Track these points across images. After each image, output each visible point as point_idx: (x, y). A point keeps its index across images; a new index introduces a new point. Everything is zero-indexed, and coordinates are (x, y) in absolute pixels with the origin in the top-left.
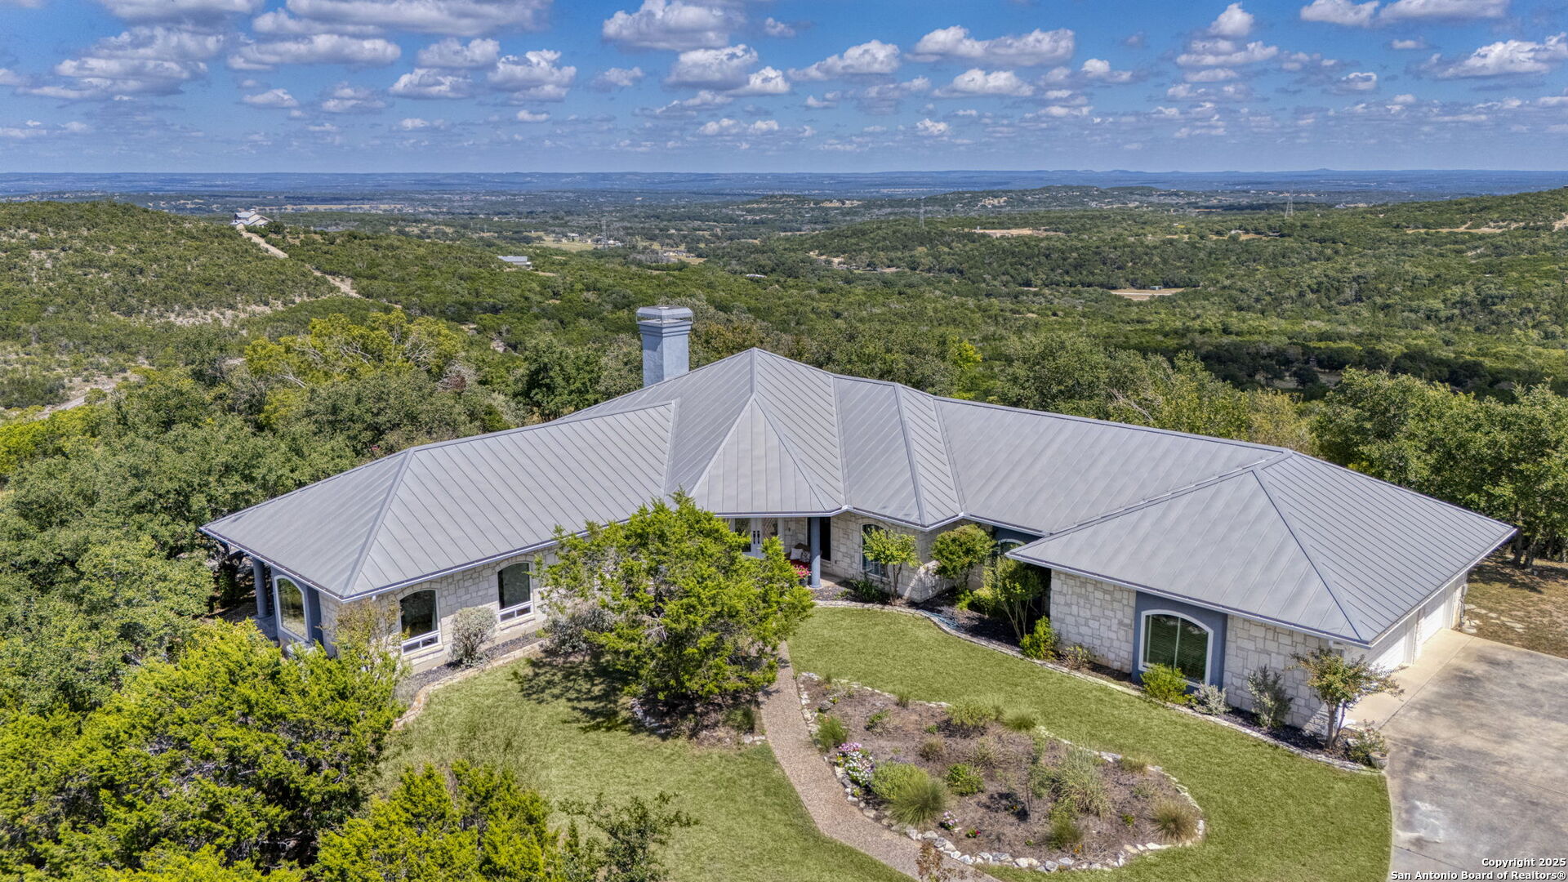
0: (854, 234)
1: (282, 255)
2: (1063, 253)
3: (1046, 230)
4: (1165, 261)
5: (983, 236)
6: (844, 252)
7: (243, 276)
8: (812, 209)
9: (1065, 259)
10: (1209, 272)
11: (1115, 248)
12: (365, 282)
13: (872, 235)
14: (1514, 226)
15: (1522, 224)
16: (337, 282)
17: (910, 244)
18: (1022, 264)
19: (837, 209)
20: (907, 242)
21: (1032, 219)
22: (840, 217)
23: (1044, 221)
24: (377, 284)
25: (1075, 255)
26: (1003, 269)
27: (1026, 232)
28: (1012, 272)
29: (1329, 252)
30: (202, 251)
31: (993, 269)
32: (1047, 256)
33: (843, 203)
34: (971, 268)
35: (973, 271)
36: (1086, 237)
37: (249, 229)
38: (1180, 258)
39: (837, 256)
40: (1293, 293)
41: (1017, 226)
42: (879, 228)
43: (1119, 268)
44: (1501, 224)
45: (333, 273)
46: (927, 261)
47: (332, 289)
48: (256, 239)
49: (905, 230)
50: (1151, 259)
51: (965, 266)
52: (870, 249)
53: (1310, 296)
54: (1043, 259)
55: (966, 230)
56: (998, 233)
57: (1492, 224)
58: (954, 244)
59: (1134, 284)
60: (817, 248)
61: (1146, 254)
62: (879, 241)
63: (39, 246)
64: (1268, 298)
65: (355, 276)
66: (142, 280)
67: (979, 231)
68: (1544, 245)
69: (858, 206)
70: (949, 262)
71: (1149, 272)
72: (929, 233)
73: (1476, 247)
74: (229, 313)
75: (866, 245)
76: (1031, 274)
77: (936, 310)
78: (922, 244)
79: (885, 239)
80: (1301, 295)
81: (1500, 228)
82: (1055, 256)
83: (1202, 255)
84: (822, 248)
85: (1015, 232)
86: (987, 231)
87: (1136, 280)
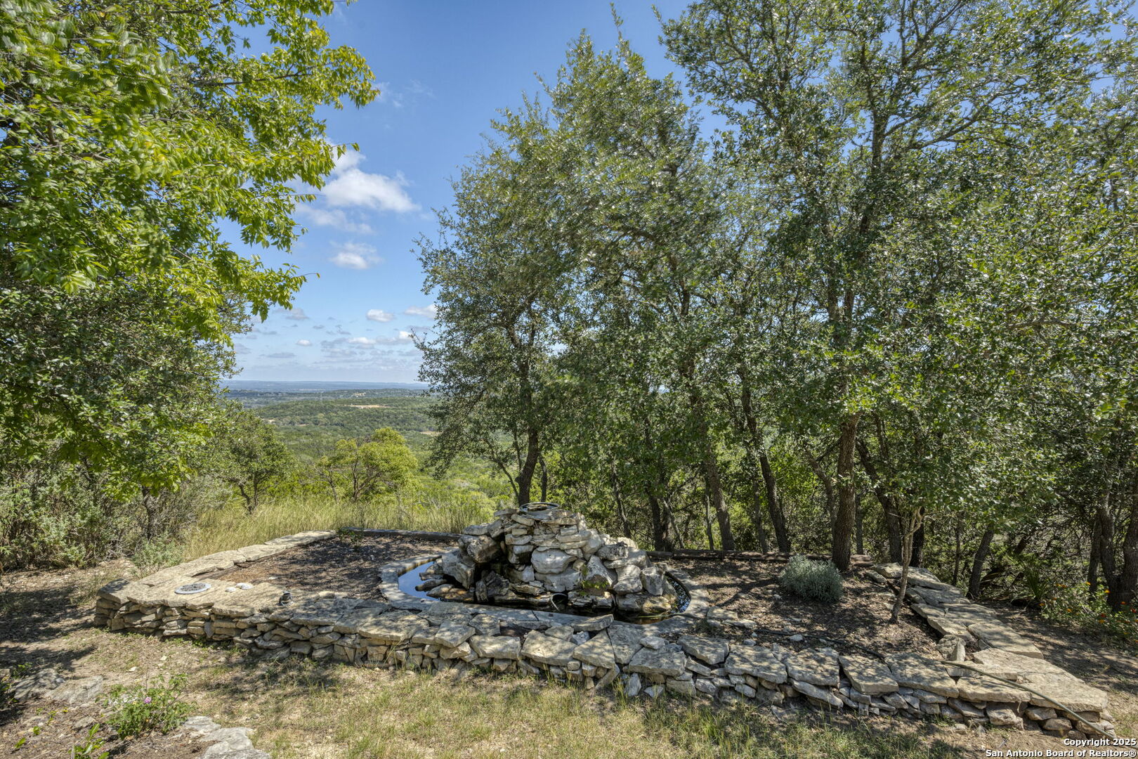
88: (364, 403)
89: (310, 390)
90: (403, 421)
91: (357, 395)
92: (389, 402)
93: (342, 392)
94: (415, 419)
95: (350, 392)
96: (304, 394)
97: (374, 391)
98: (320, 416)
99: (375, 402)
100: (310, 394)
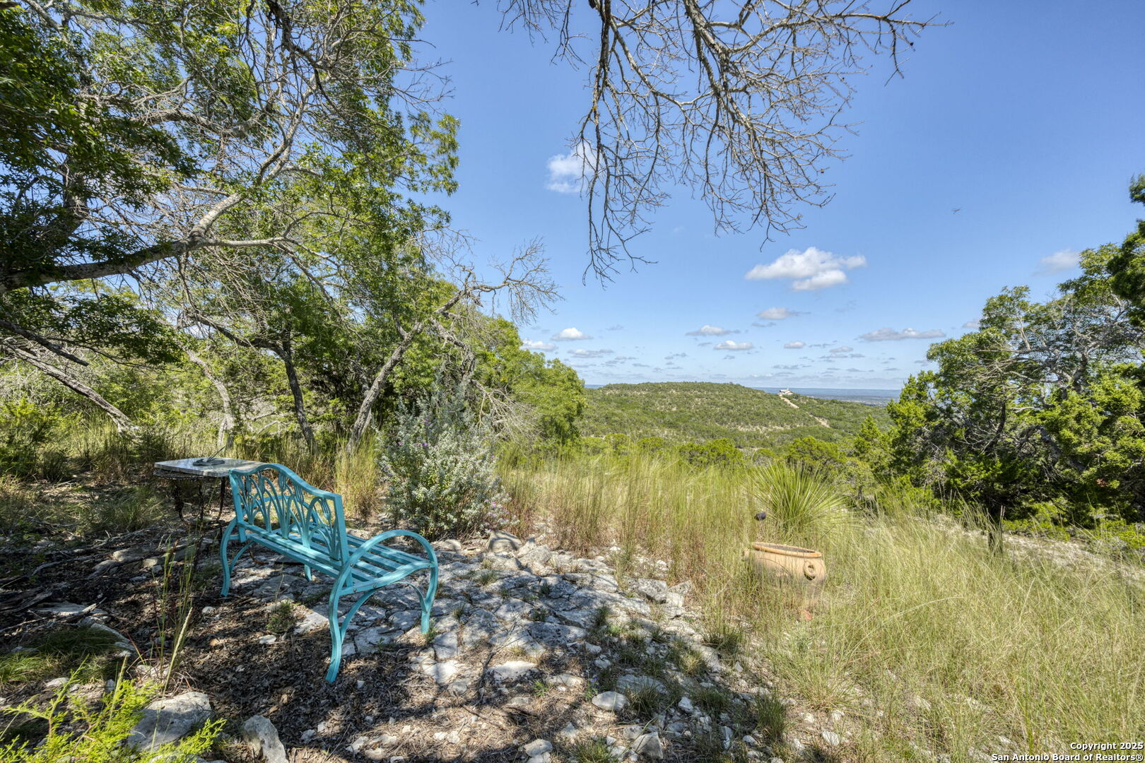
1: (796, 407)
7: (774, 413)
12: (834, 421)
16: (820, 420)
24: (841, 424)
30: (759, 402)
37: (784, 396)
45: (820, 417)
47: (816, 423)
48: (786, 400)
63: (699, 397)
65: (830, 418)
66: (731, 411)
74: (764, 428)
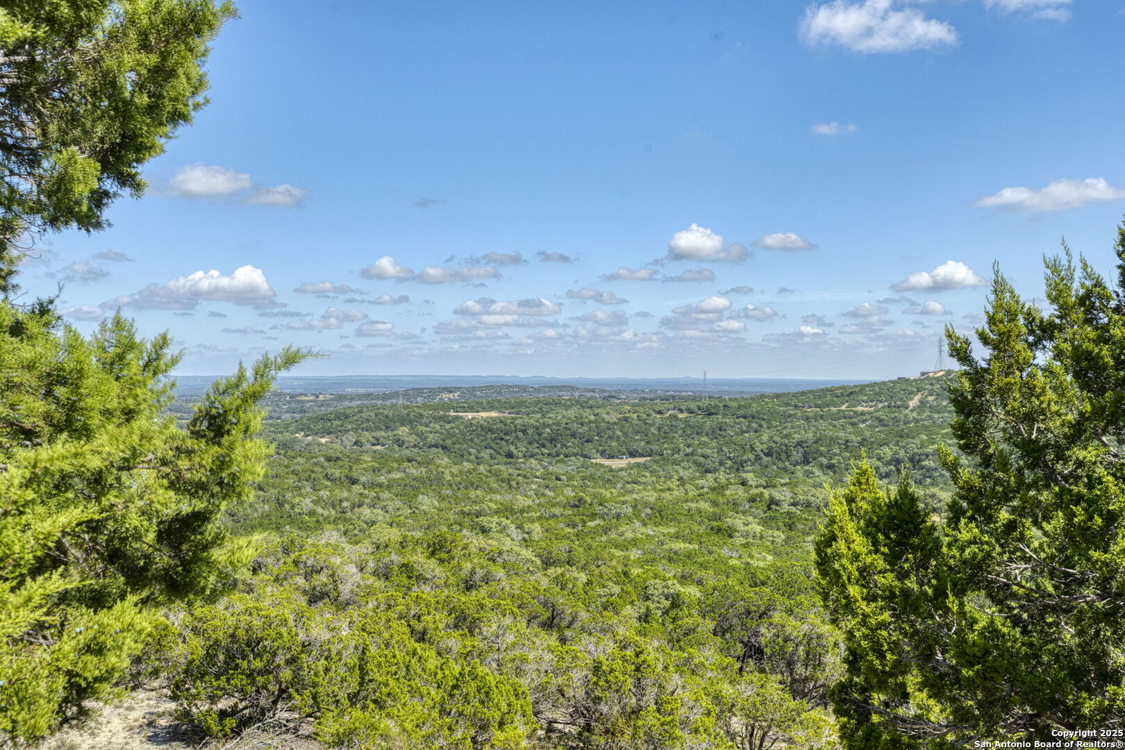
0: (338, 418)
2: (537, 429)
3: (510, 413)
4: (625, 435)
5: (457, 418)
6: (329, 433)
8: (289, 402)
9: (540, 434)
10: (663, 443)
11: (582, 425)
13: (355, 418)
14: (880, 405)
15: (886, 404)
17: (391, 424)
18: (502, 439)
19: (311, 401)
20: (388, 423)
21: (496, 404)
22: (316, 408)
23: (507, 405)
25: (548, 430)
26: (485, 444)
27: (494, 414)
28: (494, 445)
29: (754, 425)
31: (476, 444)
32: (524, 432)
33: (317, 397)
34: (455, 444)
35: (457, 446)
36: (553, 416)
38: (637, 432)
39: (324, 437)
40: (752, 457)
41: (484, 409)
42: (361, 412)
43: (587, 441)
44: (871, 404)
46: (412, 439)
49: (386, 412)
50: (614, 433)
51: (449, 442)
52: (355, 430)
53: (765, 459)
54: (520, 434)
55: (441, 413)
56: (470, 415)
57: (865, 405)
58: (431, 425)
59: (603, 454)
60: (302, 430)
61: (609, 429)
62: (362, 423)
64: (729, 462)
67: (452, 414)
68: (914, 418)
69: (331, 400)
70: (431, 438)
71: (614, 444)
72: (408, 415)
73: (866, 420)
75: (350, 427)
76: (512, 448)
77: (452, 475)
78: (402, 425)
79: (368, 421)
80: (758, 458)
81: (871, 407)
82: (530, 431)
83: (653, 430)
84: (307, 430)
85: (484, 414)
86: (459, 414)
87: (605, 451)
88: (471, 409)
89: (362, 391)
90: (552, 440)
91: (446, 396)
92: (516, 407)
93: (419, 391)
94: (573, 435)
95: (433, 392)
96: (360, 397)
97: (474, 389)
98: (403, 431)
99: (490, 407)
100: (368, 396)
